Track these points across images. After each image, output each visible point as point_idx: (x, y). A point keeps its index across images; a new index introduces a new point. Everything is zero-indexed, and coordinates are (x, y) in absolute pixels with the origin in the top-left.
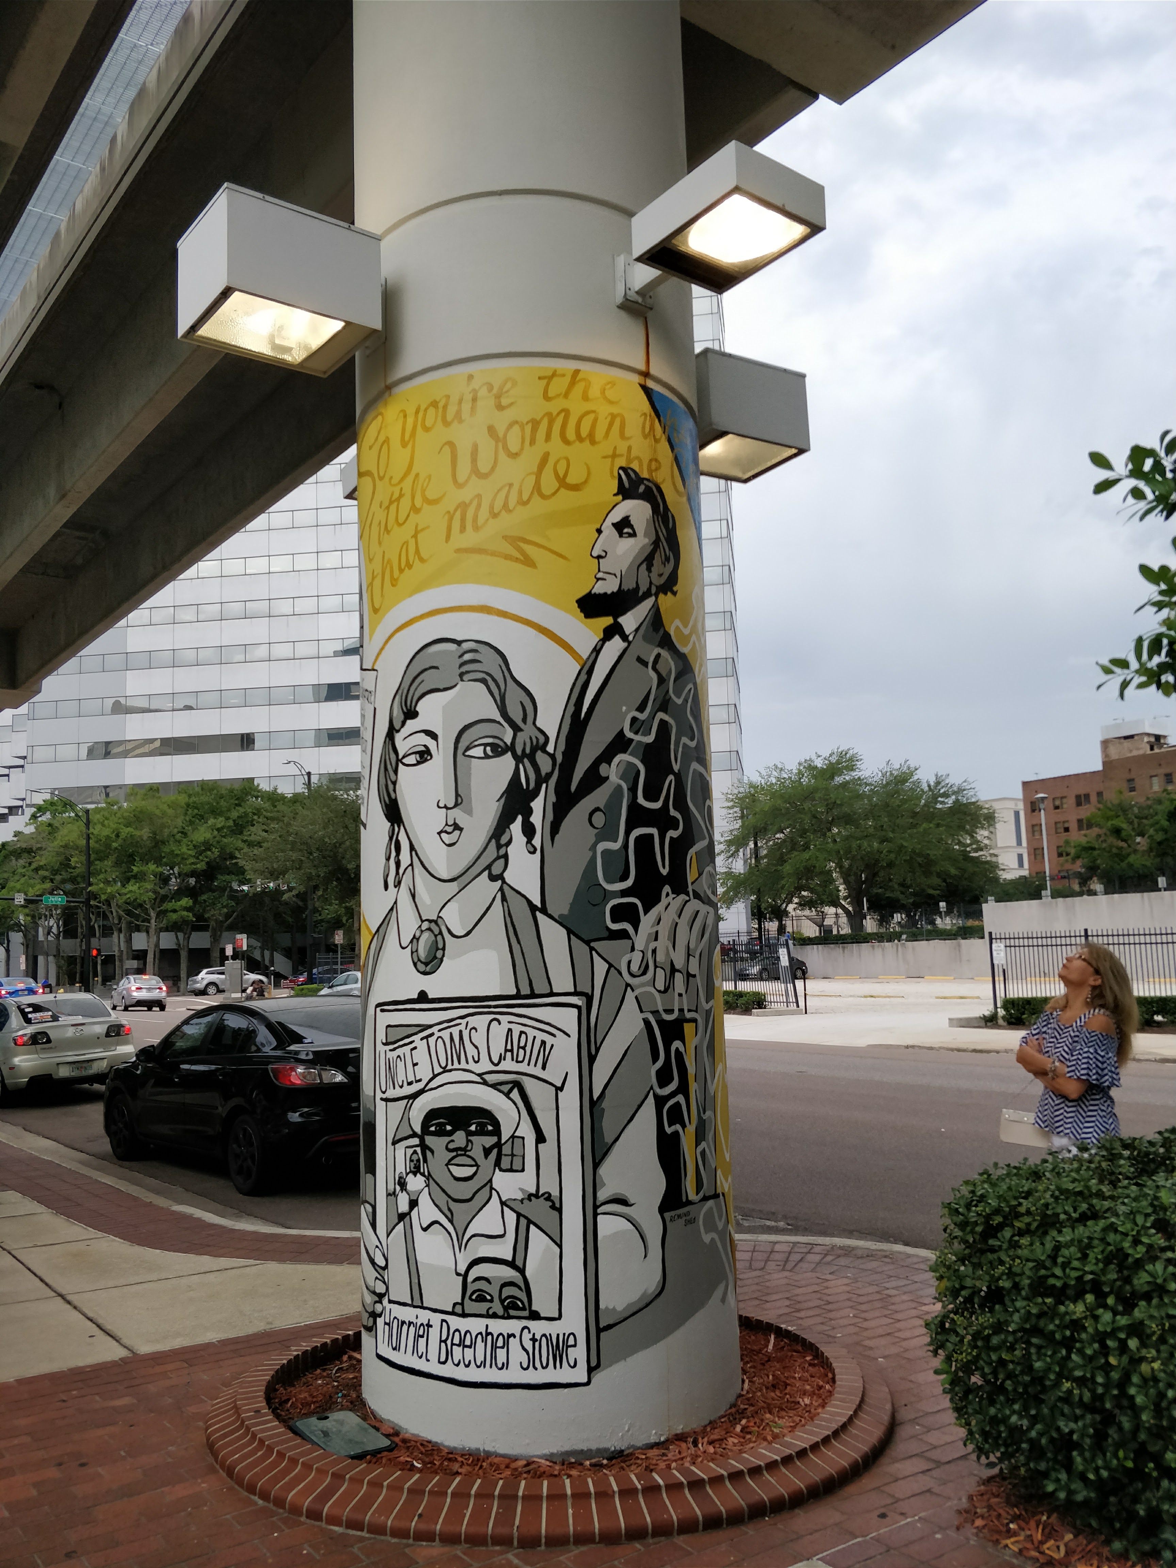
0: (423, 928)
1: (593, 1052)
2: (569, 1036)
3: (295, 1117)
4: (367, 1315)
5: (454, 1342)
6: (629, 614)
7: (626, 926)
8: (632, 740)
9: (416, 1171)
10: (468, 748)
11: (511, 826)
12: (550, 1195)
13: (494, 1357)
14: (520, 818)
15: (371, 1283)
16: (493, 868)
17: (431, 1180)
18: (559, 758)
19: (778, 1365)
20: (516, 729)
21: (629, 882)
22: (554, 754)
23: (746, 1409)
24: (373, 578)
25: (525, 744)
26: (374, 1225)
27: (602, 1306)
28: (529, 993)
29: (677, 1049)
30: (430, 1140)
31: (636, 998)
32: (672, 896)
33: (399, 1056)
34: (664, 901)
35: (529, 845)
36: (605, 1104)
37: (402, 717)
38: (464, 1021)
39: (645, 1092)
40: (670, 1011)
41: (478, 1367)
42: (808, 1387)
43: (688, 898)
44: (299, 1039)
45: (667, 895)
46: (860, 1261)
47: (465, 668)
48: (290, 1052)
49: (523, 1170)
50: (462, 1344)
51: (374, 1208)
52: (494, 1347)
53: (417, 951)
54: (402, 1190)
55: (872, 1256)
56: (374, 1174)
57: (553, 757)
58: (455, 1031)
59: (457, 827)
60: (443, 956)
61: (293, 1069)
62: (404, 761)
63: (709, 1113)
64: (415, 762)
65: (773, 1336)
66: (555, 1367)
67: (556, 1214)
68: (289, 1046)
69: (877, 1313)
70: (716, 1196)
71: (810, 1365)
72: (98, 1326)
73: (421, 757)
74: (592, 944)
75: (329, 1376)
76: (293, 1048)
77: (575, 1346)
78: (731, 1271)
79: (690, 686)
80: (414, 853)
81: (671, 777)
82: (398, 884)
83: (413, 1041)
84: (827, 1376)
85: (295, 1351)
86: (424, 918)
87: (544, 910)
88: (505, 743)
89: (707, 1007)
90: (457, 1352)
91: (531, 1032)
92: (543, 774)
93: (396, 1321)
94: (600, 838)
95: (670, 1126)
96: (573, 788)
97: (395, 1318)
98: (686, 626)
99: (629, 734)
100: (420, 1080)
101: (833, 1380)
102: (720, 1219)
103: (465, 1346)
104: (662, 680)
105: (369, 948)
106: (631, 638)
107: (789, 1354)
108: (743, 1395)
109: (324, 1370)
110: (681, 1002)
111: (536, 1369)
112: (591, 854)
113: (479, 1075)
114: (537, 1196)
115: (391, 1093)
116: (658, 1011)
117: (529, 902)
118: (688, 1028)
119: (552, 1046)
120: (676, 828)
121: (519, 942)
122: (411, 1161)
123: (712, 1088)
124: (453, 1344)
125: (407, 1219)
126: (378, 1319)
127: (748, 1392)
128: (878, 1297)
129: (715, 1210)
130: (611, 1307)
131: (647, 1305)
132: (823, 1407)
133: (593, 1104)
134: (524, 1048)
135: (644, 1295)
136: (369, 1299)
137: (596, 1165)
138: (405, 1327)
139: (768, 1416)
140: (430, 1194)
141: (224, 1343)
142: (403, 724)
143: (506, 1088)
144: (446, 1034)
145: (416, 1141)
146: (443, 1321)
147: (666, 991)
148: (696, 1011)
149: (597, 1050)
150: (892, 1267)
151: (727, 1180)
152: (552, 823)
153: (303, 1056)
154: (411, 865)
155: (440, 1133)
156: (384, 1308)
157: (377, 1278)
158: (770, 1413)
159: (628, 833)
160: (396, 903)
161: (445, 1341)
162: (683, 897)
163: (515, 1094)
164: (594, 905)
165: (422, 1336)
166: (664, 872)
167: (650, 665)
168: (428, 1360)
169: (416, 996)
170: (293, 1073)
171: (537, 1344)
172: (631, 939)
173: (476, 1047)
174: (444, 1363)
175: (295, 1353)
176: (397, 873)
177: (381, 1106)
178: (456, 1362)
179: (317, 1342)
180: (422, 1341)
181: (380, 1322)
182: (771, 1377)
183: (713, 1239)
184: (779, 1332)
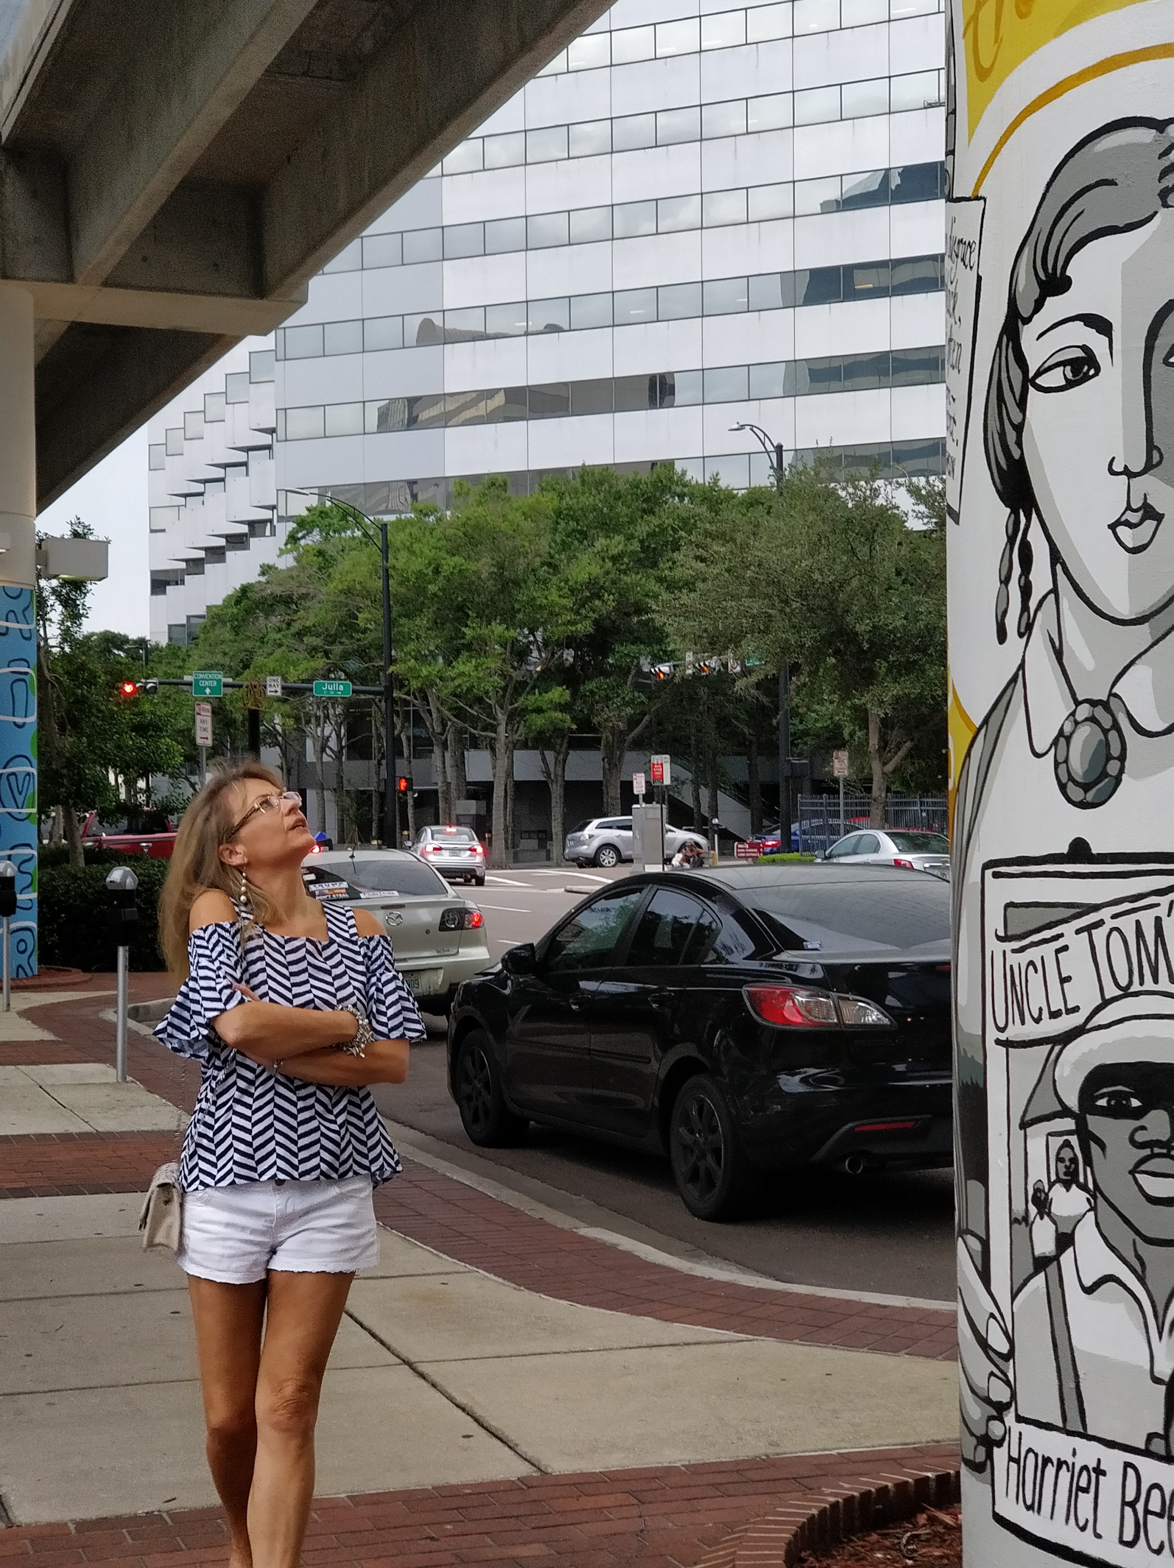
0: (1080, 716)
3: (791, 1084)
4: (974, 1441)
5: (1151, 1507)
9: (1070, 1179)
15: (980, 1382)
17: (1100, 1199)
26: (985, 1276)
30: (1095, 1123)
33: (1031, 963)
37: (1036, 292)
38: (1164, 900)
44: (797, 943)
48: (779, 965)
50: (1166, 1511)
51: (985, 1244)
53: (1066, 761)
58: (1147, 919)
59: (1149, 513)
60: (1122, 770)
61: (786, 995)
62: (1038, 381)
64: (1063, 382)
68: (779, 951)
72: (476, 1420)
73: (1075, 372)
75: (895, 1547)
76: (786, 956)
80: (1059, 567)
82: (1026, 630)
83: (1062, 935)
85: (831, 1494)
86: (1080, 699)
90: (1154, 1526)
93: (1031, 1456)
97: (1030, 1450)
100: (1076, 1009)
103: (1171, 1518)
105: (968, 755)
109: (885, 1536)
115: (1015, 1032)
122: (1059, 1159)
124: (1147, 1512)
125: (1052, 1268)
126: (995, 1449)
136: (976, 1411)
138: (1050, 1470)
140: (1097, 1225)
141: (695, 1469)
142: (1039, 305)
144: (1127, 924)
145: (1069, 1124)
146: (1127, 1465)
153: (805, 973)
154: (1055, 591)
155: (1118, 1111)
156: (1008, 1431)
157: (992, 1374)
160: (1022, 666)
161: (1132, 1505)
165: (1086, 1490)
168: (1098, 1536)
169: (1065, 850)
170: (789, 1003)
174: (1131, 1544)
175: (832, 1499)
176: (1025, 607)
177: (996, 1056)
178: (1153, 1545)
179: (870, 1483)
180: (1084, 1500)
181: (1000, 1455)
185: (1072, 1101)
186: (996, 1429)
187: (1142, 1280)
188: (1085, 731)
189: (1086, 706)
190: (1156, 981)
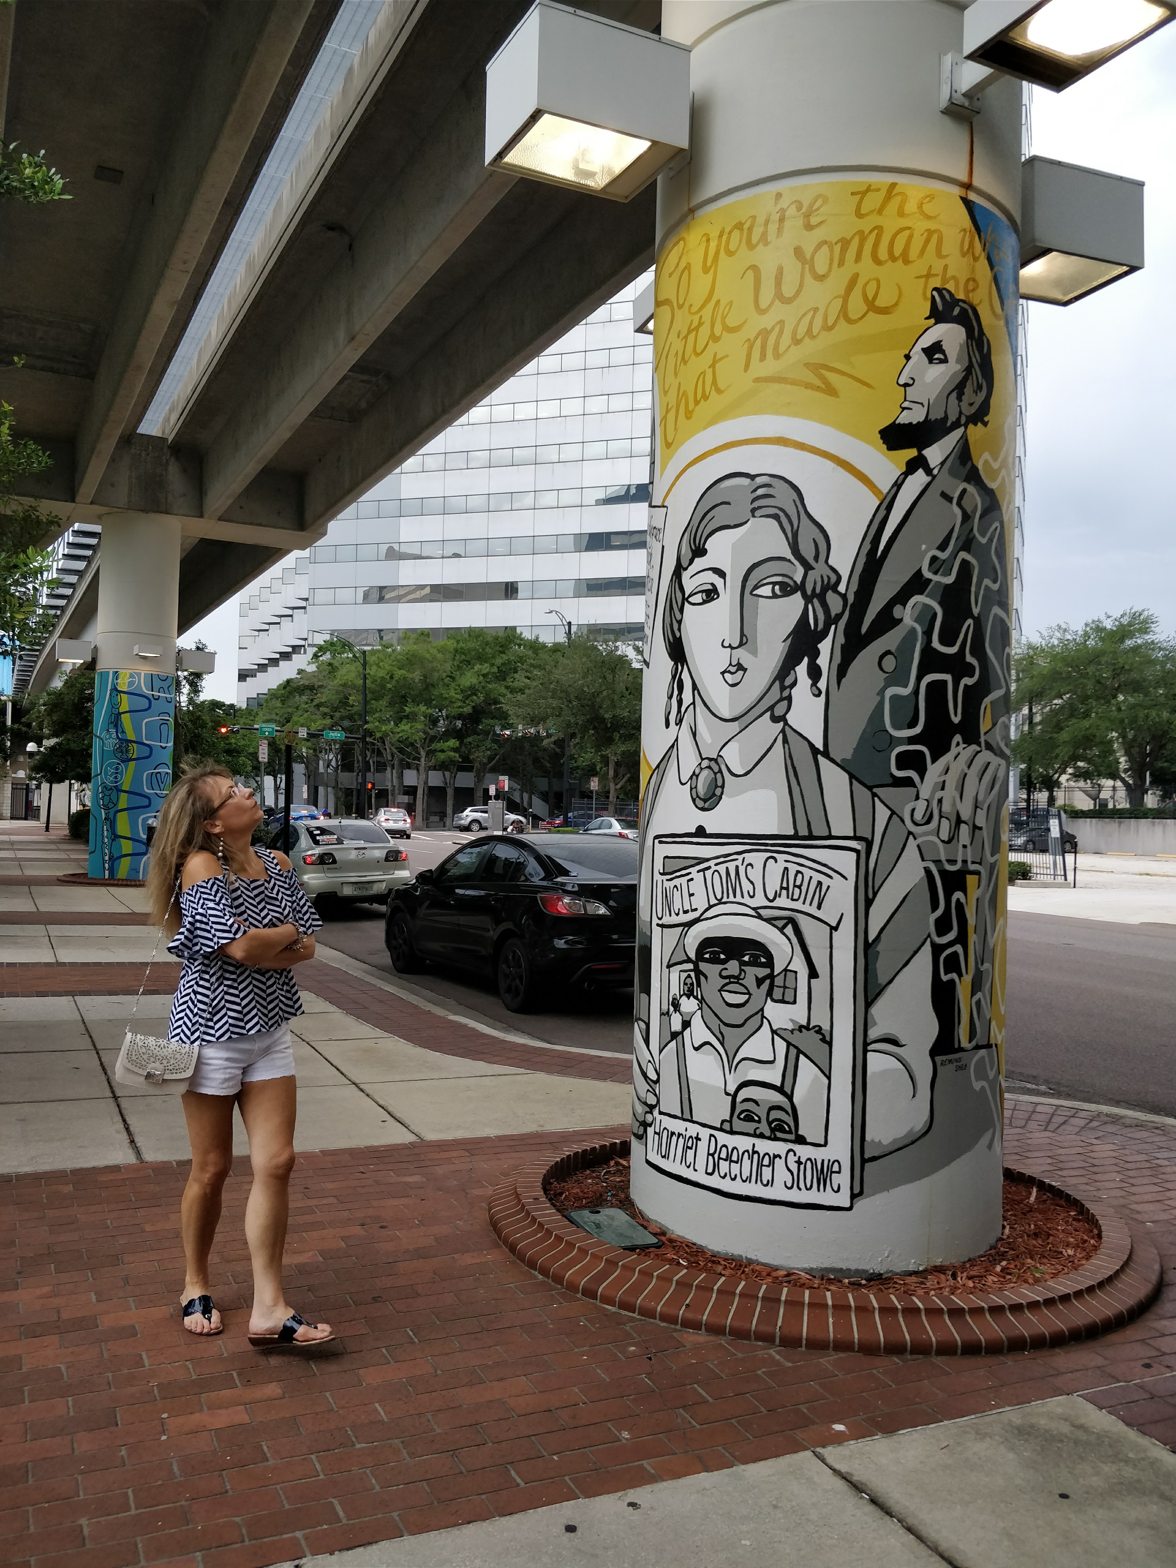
1: (871, 896)
3: (560, 943)
4: (638, 1124)
5: (722, 1156)
6: (935, 446)
7: (912, 774)
8: (930, 580)
9: (689, 994)
10: (756, 587)
11: (797, 668)
13: (759, 1174)
14: (806, 660)
15: (642, 1095)
16: (775, 709)
18: (851, 599)
19: (1040, 1217)
20: (808, 567)
22: (845, 594)
23: (1007, 1252)
24: (667, 411)
25: (815, 583)
26: (647, 1041)
27: (868, 1137)
28: (807, 834)
29: (958, 900)
30: (703, 966)
32: (962, 746)
33: (675, 886)
34: (954, 750)
35: (814, 688)
36: (880, 947)
37: (690, 555)
38: (740, 857)
39: (922, 940)
40: (952, 862)
41: (744, 1181)
42: (1072, 1240)
43: (979, 749)
44: (566, 873)
45: (958, 744)
46: (1129, 1130)
47: (756, 504)
48: (557, 883)
49: (794, 1002)
50: (728, 1158)
52: (760, 1165)
53: (696, 787)
54: (675, 1011)
55: (1141, 1126)
56: (649, 995)
57: (844, 597)
58: (732, 866)
59: (740, 667)
60: (722, 793)
61: (559, 899)
62: (690, 600)
63: (987, 965)
65: (1035, 1190)
66: (819, 1190)
67: (827, 1047)
68: (556, 878)
69: (1146, 1180)
70: (988, 1046)
71: (1074, 1220)
72: (389, 1113)
73: (707, 596)
74: (875, 790)
75: (598, 1177)
76: (560, 879)
77: (839, 1172)
78: (999, 1119)
79: (996, 524)
80: (696, 692)
81: (970, 621)
82: (679, 722)
83: (690, 873)
84: (1092, 1232)
85: (567, 1151)
87: (826, 754)
88: (795, 582)
89: (992, 860)
90: (724, 1166)
91: (807, 873)
92: (833, 614)
93: (666, 1131)
94: (889, 683)
95: (946, 974)
96: (864, 630)
97: (665, 1128)
100: (696, 910)
101: (1100, 1236)
102: (992, 1070)
103: (731, 1161)
104: (966, 517)
105: (649, 782)
106: (935, 472)
107: (1052, 1207)
108: (1003, 1239)
109: (593, 1172)
111: (800, 1189)
112: (879, 698)
113: (754, 909)
114: (807, 1028)
115: (666, 920)
117: (811, 745)
120: (972, 675)
121: (799, 784)
122: (685, 984)
123: (991, 941)
124: (719, 1158)
125: (680, 1038)
126: (648, 1128)
127: (1008, 1237)
128: (1148, 1165)
129: (987, 1059)
130: (877, 1140)
131: (913, 1143)
132: (1087, 1259)
133: (868, 946)
134: (800, 887)
135: (910, 1132)
136: (640, 1109)
137: (868, 1004)
138: (674, 1138)
139: (1029, 1261)
140: (702, 1016)
141: (500, 1138)
142: (691, 562)
143: (780, 923)
144: (722, 869)
145: (690, 966)
146: (711, 1135)
147: (949, 841)
148: (980, 864)
149: (875, 894)
150: (1164, 1138)
151: (1000, 1032)
152: (839, 665)
153: (569, 888)
154: (694, 703)
155: (715, 960)
156: (654, 1119)
157: (648, 1090)
158: (1032, 1258)
159: (919, 679)
160: (676, 740)
161: (713, 1155)
162: (974, 747)
163: (789, 930)
164: (879, 751)
165: (691, 1148)
166: (956, 720)
167: (955, 501)
168: (696, 1170)
169: (694, 831)
170: (561, 903)
171: (802, 1167)
172: (915, 786)
173: (752, 883)
174: (711, 1174)
175: (568, 1153)
176: (679, 711)
177: (657, 931)
178: (722, 1175)
179: (587, 1146)
180: (690, 1153)
181: (650, 1131)
182: (1032, 1226)
183: (983, 1087)
184: (1042, 1186)
185: (692, 955)
186: (649, 1118)
187: (722, 1044)
188: (705, 773)
189: (706, 761)
190: (735, 897)
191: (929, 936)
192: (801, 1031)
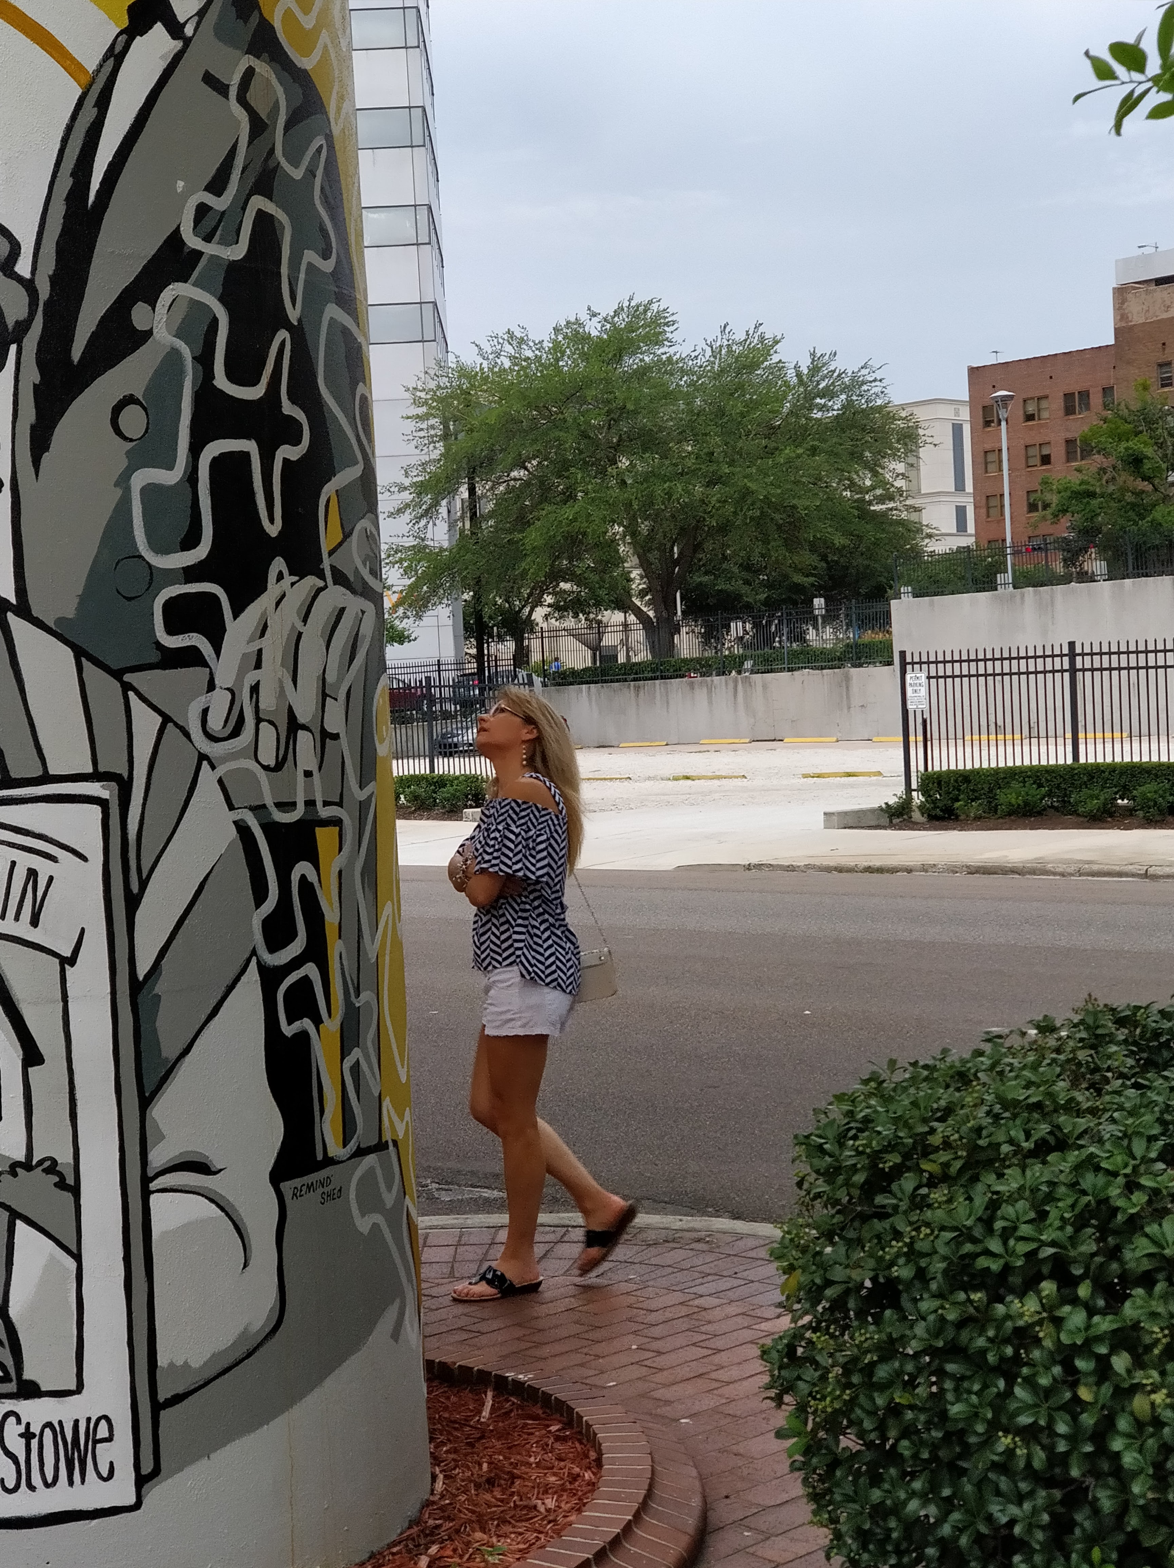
1: (135, 888)
2: (84, 859)
7: (196, 640)
12: (54, 1162)
18: (44, 290)
19: (498, 1444)
21: (202, 552)
23: (438, 1527)
27: (162, 1360)
29: (303, 878)
31: (220, 782)
32: (289, 579)
34: (273, 589)
36: (161, 987)
39: (241, 962)
40: (286, 806)
42: (553, 1479)
43: (321, 584)
45: (280, 577)
46: (653, 1250)
55: (674, 1241)
57: (29, 285)
63: (366, 996)
65: (490, 1394)
66: (71, 1483)
67: (69, 1196)
69: (680, 1340)
70: (380, 1147)
71: (558, 1439)
74: (127, 677)
77: (110, 1439)
78: (410, 1281)
79: (320, 141)
81: (283, 335)
84: (587, 1456)
87: (23, 610)
89: (362, 795)
94: (137, 462)
95: (290, 1023)
96: (77, 353)
98: (306, 11)
99: (193, 242)
101: (599, 1463)
102: (389, 1188)
104: (258, 127)
106: (189, 30)
107: (520, 1422)
108: (433, 1503)
110: (309, 788)
111: (32, 1488)
112: (119, 492)
114: (27, 1165)
116: (264, 806)
118: (324, 837)
119: (51, 879)
120: (297, 442)
123: (371, 949)
127: (442, 1496)
128: (684, 1311)
129: (379, 1172)
130: (180, 1362)
131: (249, 1355)
132: (579, 1511)
133: (136, 986)
135: (244, 1334)
137: (145, 1102)
139: (478, 1535)
147: (279, 766)
148: (340, 804)
149: (144, 884)
150: (709, 1258)
151: (401, 1117)
152: (33, 428)
158: (483, 1530)
159: (195, 451)
162: (312, 581)
164: (129, 599)
166: (273, 530)
167: (233, 92)
171: (34, 1443)
172: (205, 664)
182: (485, 1466)
183: (375, 1226)
184: (501, 1385)
191: (254, 952)
192: (15, 1175)
